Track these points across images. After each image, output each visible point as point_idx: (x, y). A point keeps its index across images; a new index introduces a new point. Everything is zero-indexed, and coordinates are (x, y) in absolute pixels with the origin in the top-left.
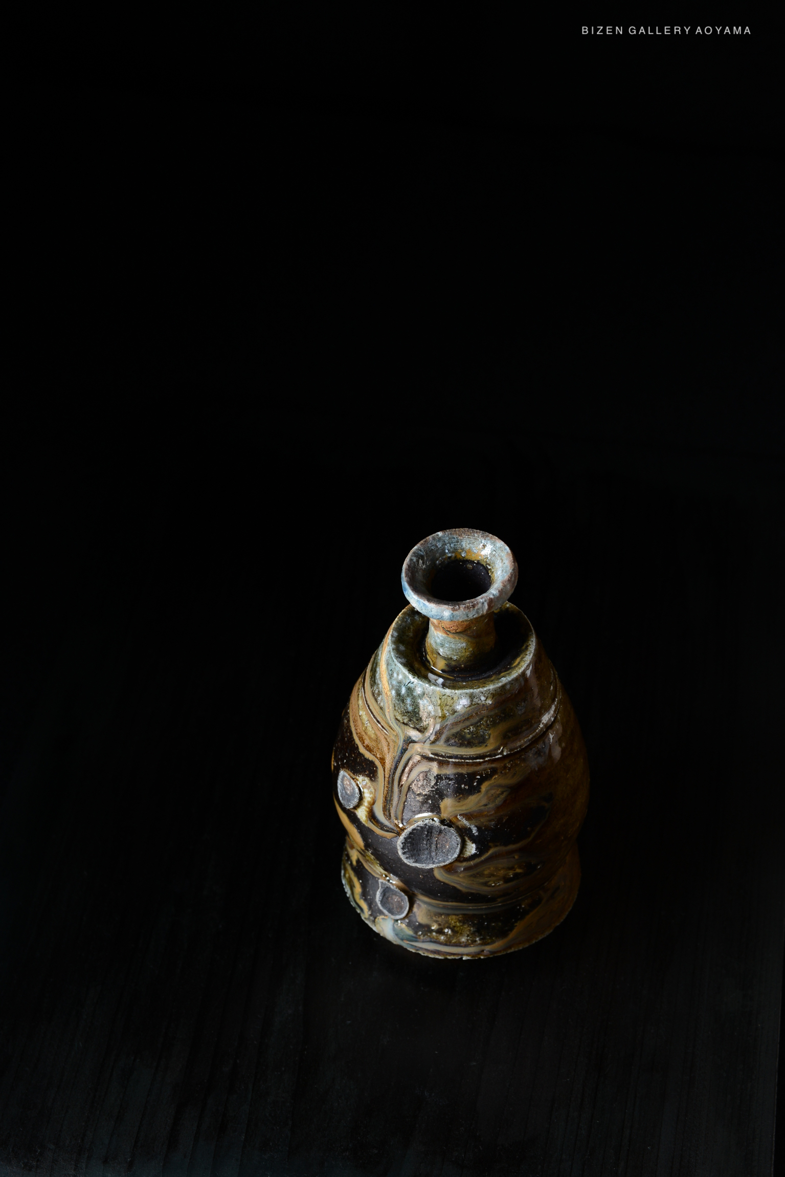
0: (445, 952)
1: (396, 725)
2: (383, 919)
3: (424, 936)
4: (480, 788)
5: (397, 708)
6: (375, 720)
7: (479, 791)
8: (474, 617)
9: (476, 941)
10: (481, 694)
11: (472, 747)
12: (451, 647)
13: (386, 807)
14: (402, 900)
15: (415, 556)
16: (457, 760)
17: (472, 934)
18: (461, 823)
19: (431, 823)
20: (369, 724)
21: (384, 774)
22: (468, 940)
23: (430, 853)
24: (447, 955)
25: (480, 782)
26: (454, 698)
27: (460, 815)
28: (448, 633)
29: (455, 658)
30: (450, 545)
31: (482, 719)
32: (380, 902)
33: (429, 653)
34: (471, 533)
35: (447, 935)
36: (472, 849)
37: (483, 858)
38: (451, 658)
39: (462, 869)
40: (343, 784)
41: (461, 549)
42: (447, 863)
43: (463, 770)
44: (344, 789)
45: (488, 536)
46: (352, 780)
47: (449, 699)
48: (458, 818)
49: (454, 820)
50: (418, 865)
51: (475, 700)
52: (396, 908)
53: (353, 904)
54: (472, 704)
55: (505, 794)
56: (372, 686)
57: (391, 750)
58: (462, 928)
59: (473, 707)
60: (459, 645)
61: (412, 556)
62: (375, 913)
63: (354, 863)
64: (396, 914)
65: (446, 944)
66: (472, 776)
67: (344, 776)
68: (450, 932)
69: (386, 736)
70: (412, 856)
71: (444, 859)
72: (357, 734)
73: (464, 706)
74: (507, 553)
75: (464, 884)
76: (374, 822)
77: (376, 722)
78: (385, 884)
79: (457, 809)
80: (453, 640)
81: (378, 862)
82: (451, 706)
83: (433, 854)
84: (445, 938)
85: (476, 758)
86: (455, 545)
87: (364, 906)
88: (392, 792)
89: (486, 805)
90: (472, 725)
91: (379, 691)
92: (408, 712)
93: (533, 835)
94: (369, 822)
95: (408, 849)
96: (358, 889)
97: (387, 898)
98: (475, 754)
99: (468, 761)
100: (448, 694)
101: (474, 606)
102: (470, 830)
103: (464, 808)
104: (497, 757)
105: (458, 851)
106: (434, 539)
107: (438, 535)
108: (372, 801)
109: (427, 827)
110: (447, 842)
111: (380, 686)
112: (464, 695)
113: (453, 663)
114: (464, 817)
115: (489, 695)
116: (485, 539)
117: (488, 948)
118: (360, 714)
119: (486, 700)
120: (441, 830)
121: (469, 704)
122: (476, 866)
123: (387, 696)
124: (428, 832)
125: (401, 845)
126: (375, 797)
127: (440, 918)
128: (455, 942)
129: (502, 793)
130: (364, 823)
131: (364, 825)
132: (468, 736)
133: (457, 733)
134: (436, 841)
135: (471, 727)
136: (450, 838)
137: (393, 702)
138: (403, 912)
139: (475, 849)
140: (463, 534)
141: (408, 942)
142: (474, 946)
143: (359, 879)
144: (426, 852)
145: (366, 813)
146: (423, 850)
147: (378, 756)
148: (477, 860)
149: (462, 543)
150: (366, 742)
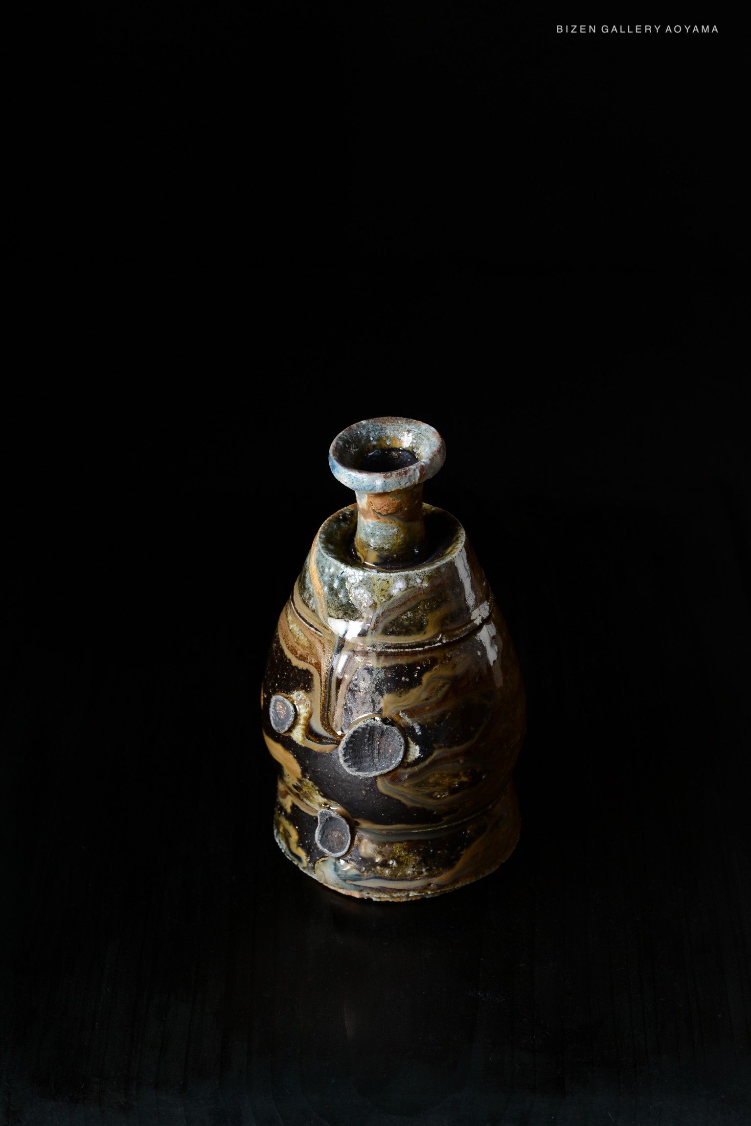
0: (391, 889)
1: (330, 624)
2: (323, 861)
3: (368, 872)
4: (421, 680)
5: (330, 605)
6: (307, 625)
7: (420, 684)
8: (407, 485)
9: (422, 873)
10: (416, 576)
11: (410, 635)
12: (383, 535)
13: (324, 715)
14: (343, 834)
15: (341, 440)
16: (396, 650)
17: (418, 864)
18: (403, 721)
19: (373, 723)
20: (301, 634)
21: (321, 679)
22: (414, 872)
23: (373, 758)
24: (392, 892)
25: (421, 673)
26: (390, 582)
27: (403, 711)
28: (379, 516)
29: (386, 547)
30: (375, 432)
31: (419, 603)
32: (319, 842)
33: (359, 549)
34: (394, 420)
35: (392, 867)
36: (415, 751)
37: (427, 762)
38: (383, 548)
39: (407, 777)
40: (276, 711)
41: (386, 437)
42: (391, 768)
43: (401, 661)
44: (277, 715)
45: (412, 422)
46: (286, 700)
47: (385, 583)
48: (400, 716)
49: (396, 718)
50: (362, 774)
51: (411, 582)
52: (337, 845)
53: (290, 857)
54: (408, 587)
55: (447, 686)
56: (301, 594)
57: (327, 651)
58: (407, 857)
59: (409, 590)
60: (390, 530)
61: (337, 440)
62: (314, 855)
63: (289, 810)
64: (338, 852)
65: (391, 879)
66: (412, 667)
67: (276, 701)
68: (395, 864)
69: (320, 638)
70: (354, 764)
71: (388, 765)
72: (289, 648)
73: (400, 589)
74: (433, 432)
75: (409, 796)
76: (311, 738)
77: (309, 627)
78: (326, 814)
79: (399, 704)
80: (384, 525)
81: (317, 788)
82: (387, 591)
83: (376, 760)
84: (390, 872)
85: (416, 647)
86: (379, 433)
87: (302, 853)
88: (330, 696)
89: (427, 699)
90: (409, 610)
91: (310, 595)
92: (343, 605)
93: (477, 736)
94: (307, 740)
95: (350, 756)
96: (294, 836)
97: (327, 837)
98: (414, 643)
99: (407, 650)
100: (383, 578)
101: (406, 473)
102: (413, 729)
103: (405, 703)
104: (436, 645)
105: (401, 753)
106: (358, 426)
107: (361, 423)
108: (308, 716)
109: (369, 728)
110: (389, 745)
111: (311, 589)
112: (400, 578)
113: (385, 553)
114: (406, 714)
115: (425, 577)
116: (409, 425)
117: (435, 881)
118: (290, 628)
119: (422, 583)
120: (383, 731)
121: (405, 587)
122: (421, 771)
123: (319, 595)
124: (370, 736)
125: (343, 751)
126: (312, 709)
127: (384, 848)
128: (401, 875)
129: (444, 685)
130: (300, 744)
131: (300, 746)
132: (406, 623)
133: (394, 620)
134: (379, 745)
135: (409, 613)
136: (393, 741)
137: (326, 599)
138: (345, 847)
139: (419, 752)
140: (387, 422)
141: (351, 882)
142: (420, 879)
143: (294, 826)
144: (368, 759)
145: (302, 732)
146: (366, 757)
147: (313, 662)
148: (422, 765)
149: (386, 431)
150: (299, 653)
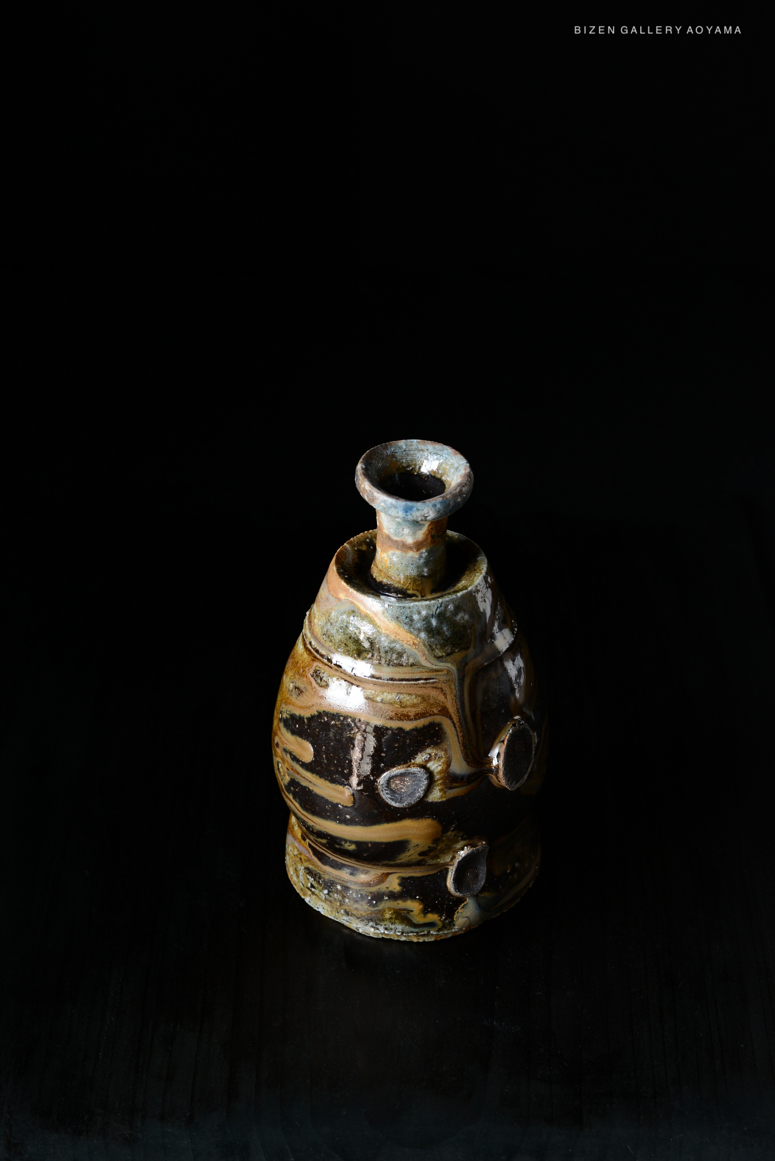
1: (442, 664)
2: (461, 908)
5: (434, 647)
6: (412, 682)
9: (532, 859)
13: (468, 753)
20: (402, 696)
21: (453, 723)
35: (517, 869)
40: (391, 790)
52: (472, 881)
57: (448, 692)
58: (523, 852)
63: (397, 889)
65: (518, 881)
68: (518, 864)
69: (434, 685)
76: (454, 786)
77: (415, 682)
81: (460, 834)
84: (517, 874)
87: (433, 917)
88: (469, 731)
91: (398, 653)
92: (449, 639)
94: (449, 791)
108: (446, 766)
111: (397, 647)
123: (416, 645)
125: (503, 769)
126: (449, 757)
128: (523, 873)
130: (439, 801)
131: (442, 802)
137: (427, 645)
142: (532, 866)
147: (436, 711)
150: (412, 714)
